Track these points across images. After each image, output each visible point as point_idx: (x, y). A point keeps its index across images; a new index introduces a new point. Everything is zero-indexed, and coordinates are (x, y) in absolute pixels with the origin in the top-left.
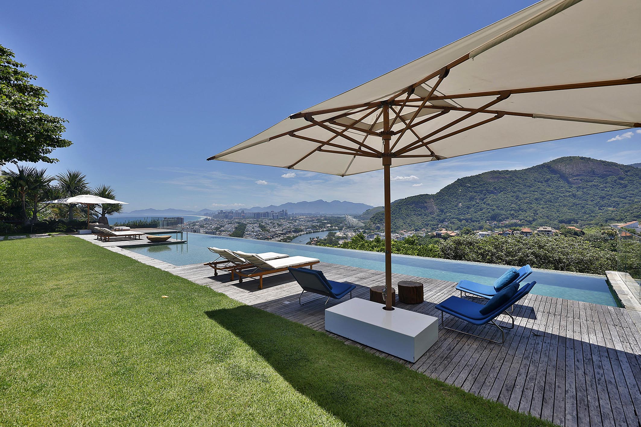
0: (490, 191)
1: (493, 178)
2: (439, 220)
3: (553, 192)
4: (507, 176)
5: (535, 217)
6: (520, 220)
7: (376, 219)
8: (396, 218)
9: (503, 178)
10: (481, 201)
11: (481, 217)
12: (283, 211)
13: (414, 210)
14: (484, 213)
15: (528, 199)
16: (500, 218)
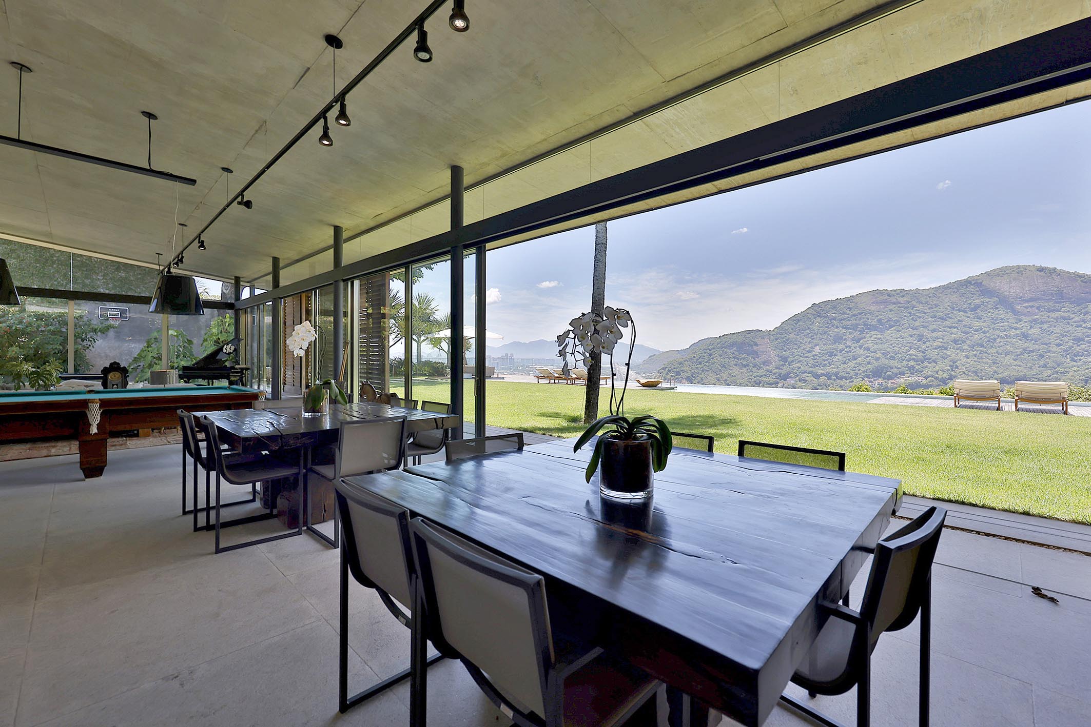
0: (870, 325)
1: (877, 303)
2: (780, 375)
3: (986, 330)
4: (901, 300)
5: (953, 373)
6: (926, 378)
7: (669, 371)
8: (703, 371)
9: (894, 303)
10: (854, 343)
11: (854, 370)
13: (734, 358)
14: (860, 364)
15: (939, 340)
16: (888, 373)
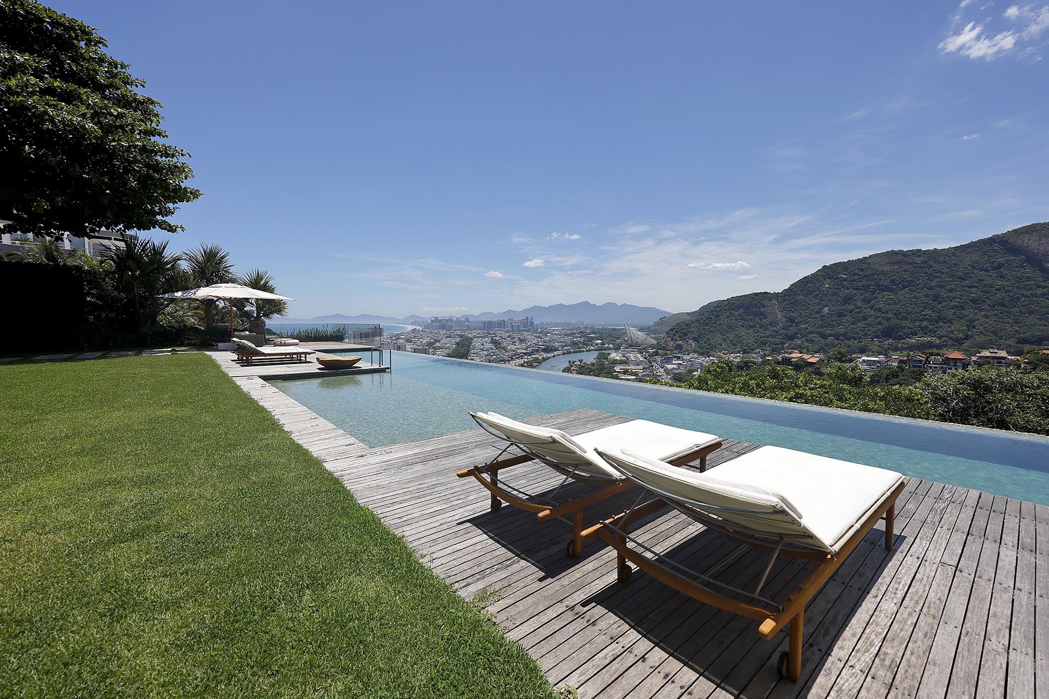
0: (883, 286)
1: (891, 263)
2: (786, 335)
3: (1010, 288)
4: (918, 260)
5: (970, 333)
6: (940, 338)
7: (677, 332)
8: (710, 332)
9: (909, 263)
10: (864, 304)
11: (864, 331)
12: (527, 318)
13: (742, 319)
14: (870, 325)
15: (956, 300)
16: (899, 333)
